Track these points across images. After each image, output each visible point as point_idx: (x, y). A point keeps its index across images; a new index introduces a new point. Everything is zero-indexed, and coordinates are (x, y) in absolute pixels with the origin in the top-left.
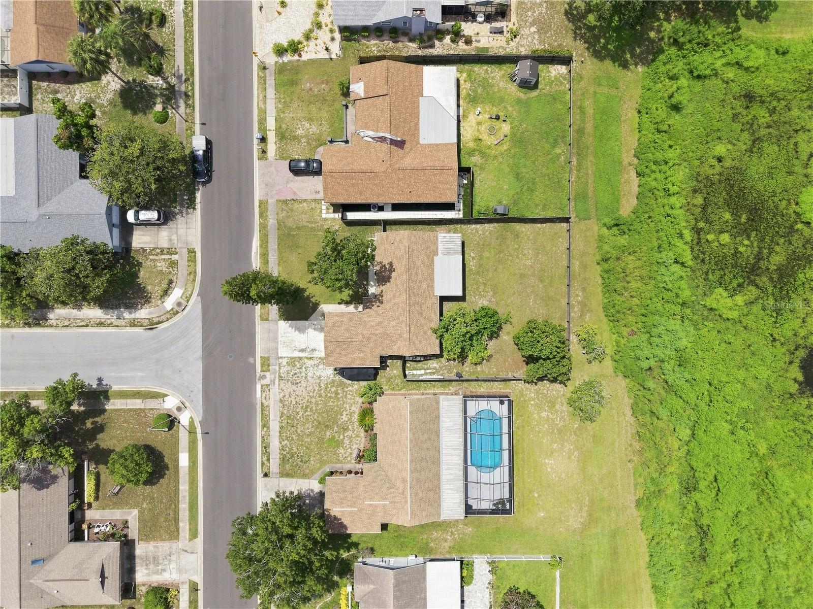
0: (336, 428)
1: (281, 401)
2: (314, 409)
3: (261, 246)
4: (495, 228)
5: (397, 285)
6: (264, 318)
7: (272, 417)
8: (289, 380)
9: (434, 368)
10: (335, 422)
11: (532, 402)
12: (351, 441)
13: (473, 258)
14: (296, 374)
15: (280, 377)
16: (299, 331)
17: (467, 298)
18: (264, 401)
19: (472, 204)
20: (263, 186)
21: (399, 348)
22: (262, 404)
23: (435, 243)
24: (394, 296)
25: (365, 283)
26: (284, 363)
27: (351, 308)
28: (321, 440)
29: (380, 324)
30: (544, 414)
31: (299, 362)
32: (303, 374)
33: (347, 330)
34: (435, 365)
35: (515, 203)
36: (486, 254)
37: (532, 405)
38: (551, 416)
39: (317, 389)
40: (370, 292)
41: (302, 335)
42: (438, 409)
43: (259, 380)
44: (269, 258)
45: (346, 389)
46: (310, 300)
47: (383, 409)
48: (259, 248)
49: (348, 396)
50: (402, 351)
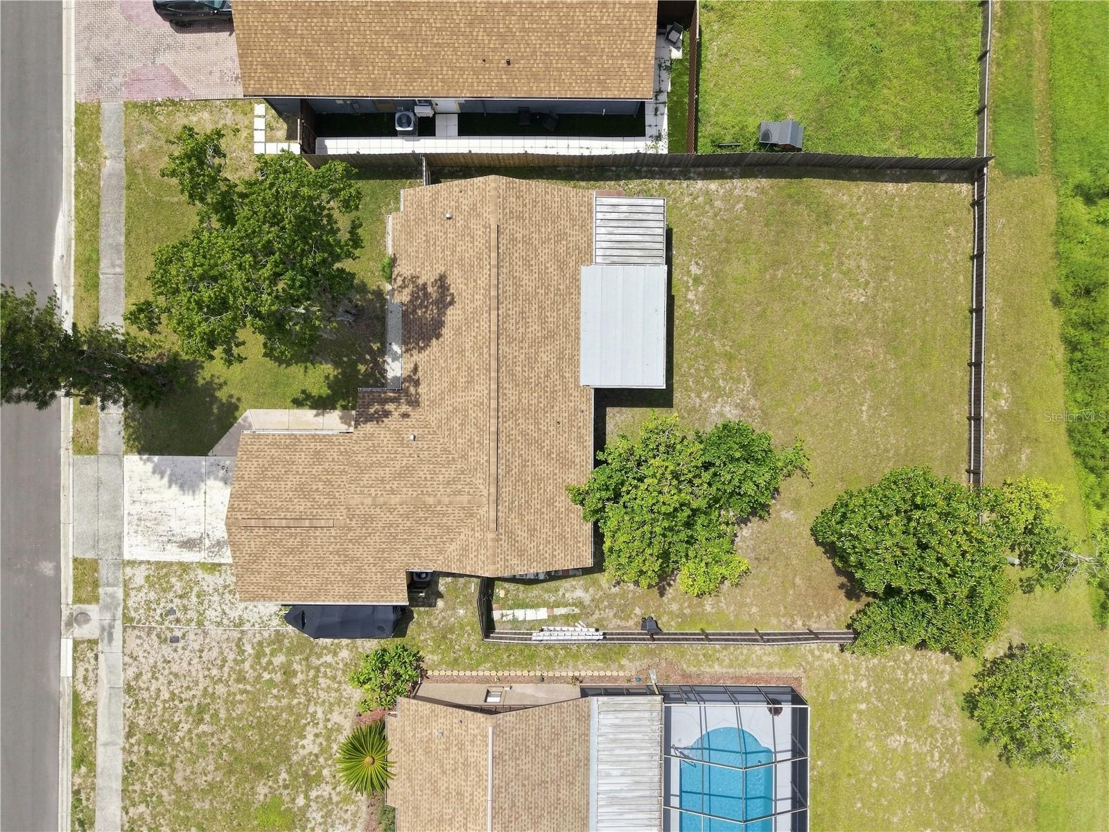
0: (284, 775)
1: (129, 689)
2: (223, 714)
3: (79, 236)
4: (763, 191)
5: (462, 352)
6: (86, 446)
7: (102, 736)
8: (151, 629)
9: (579, 603)
10: (283, 755)
11: (863, 707)
12: (328, 814)
13: (697, 280)
14: (172, 611)
15: (127, 619)
16: (182, 487)
17: (677, 396)
18: (81, 687)
19: (697, 120)
20: (88, 63)
21: (465, 549)
22: (76, 697)
23: (584, 223)
24: (453, 384)
25: (375, 346)
26: (139, 580)
27: (332, 421)
28: (241, 806)
29: (406, 472)
30: (896, 741)
31: (180, 578)
32: (192, 614)
33: (303, 491)
34: (579, 593)
35: (821, 121)
36: (735, 269)
37: (860, 713)
38: (914, 746)
39: (231, 656)
40: (390, 375)
41: (188, 498)
42: (585, 737)
43: (69, 624)
44: (100, 272)
45: (315, 662)
46: (212, 396)
47: (414, 735)
48: (73, 242)
49: (321, 680)
50: (475, 559)
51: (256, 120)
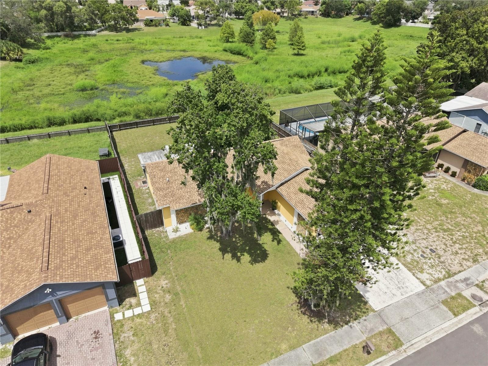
1: (476, 261)
6: (392, 338)
8: (441, 262)
14: (423, 256)
15: (449, 275)
51: (126, 316)
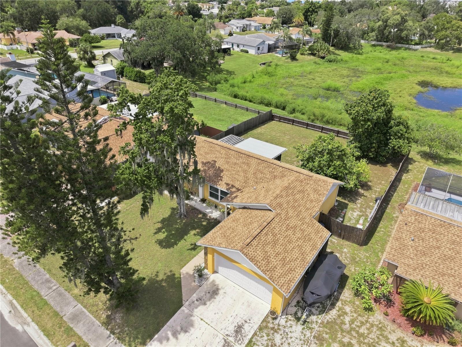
44: (43, 297)
45: (347, 327)
46: (157, 281)
47: (411, 258)
48: (14, 302)
49: (361, 331)
50: (322, 188)
